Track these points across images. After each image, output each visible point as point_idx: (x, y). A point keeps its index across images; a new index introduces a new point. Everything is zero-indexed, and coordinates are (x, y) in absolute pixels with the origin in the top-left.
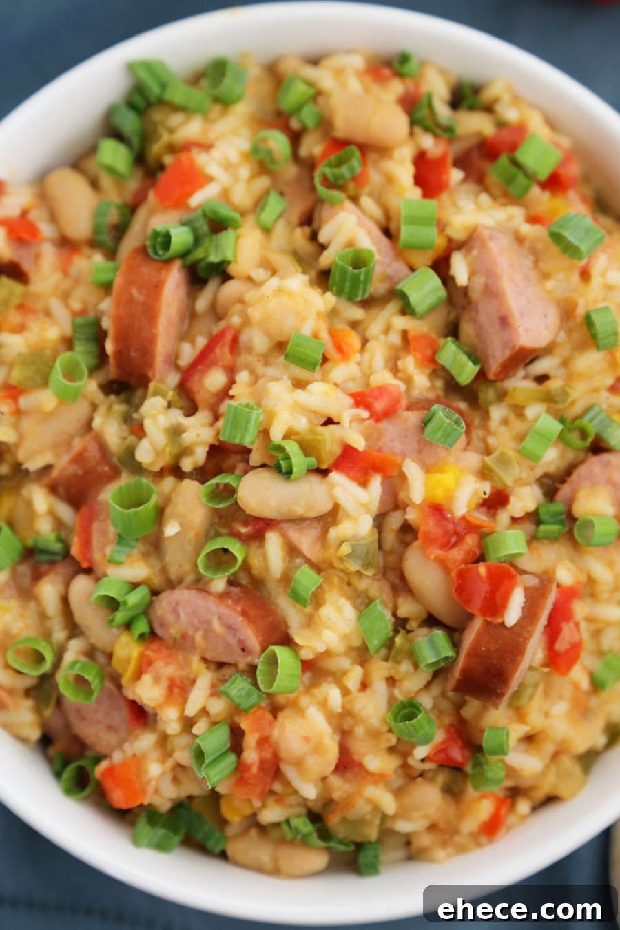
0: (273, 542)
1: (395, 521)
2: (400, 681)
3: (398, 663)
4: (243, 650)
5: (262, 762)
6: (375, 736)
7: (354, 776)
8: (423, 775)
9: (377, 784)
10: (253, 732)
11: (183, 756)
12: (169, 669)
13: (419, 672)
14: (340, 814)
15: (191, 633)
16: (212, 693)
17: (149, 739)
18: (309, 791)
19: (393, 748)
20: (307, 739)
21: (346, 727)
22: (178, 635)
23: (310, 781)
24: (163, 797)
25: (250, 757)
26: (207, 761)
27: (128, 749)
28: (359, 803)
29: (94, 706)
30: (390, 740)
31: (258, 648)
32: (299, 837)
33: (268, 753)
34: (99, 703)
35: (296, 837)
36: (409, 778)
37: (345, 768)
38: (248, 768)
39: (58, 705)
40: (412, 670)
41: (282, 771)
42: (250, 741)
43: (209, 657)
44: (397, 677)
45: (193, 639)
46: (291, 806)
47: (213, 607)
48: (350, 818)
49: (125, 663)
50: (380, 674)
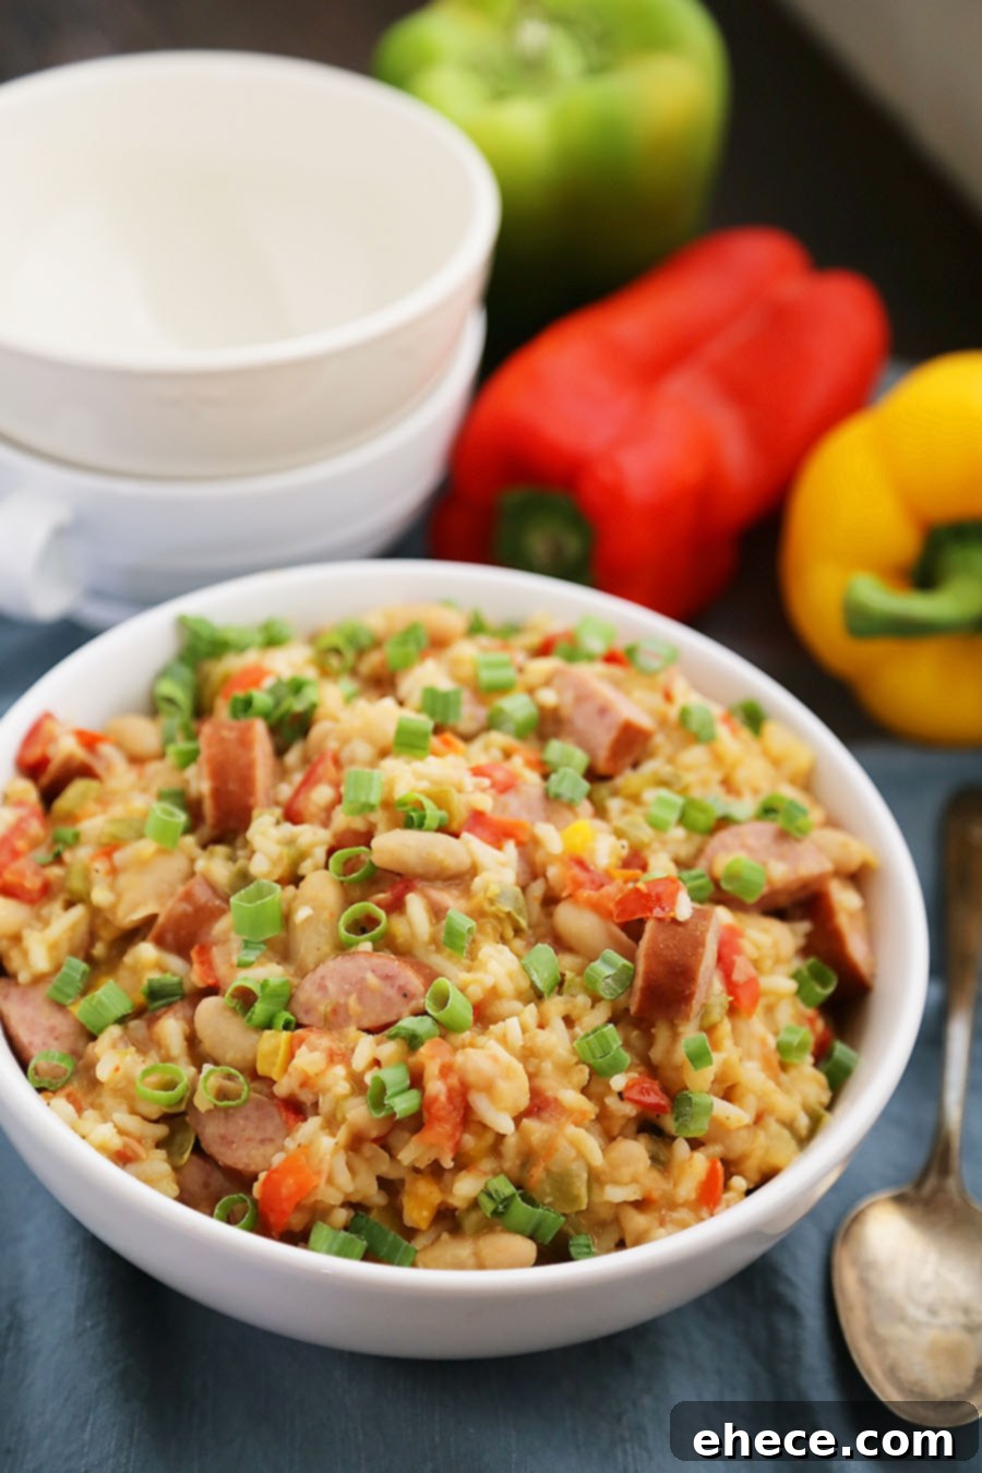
0: (415, 904)
1: (537, 889)
2: (579, 1018)
3: (573, 996)
4: (405, 995)
5: (450, 1091)
6: (564, 1070)
7: (551, 1116)
8: (623, 1134)
9: (578, 1124)
10: (433, 1057)
11: (358, 1113)
12: (325, 1041)
13: (597, 1005)
14: (543, 1165)
15: (342, 1001)
16: (379, 1043)
17: (312, 1124)
18: (504, 1124)
19: (584, 1091)
20: (495, 1059)
21: (531, 1069)
22: (329, 1009)
23: (505, 1109)
24: (339, 1189)
25: (436, 1087)
26: (389, 1092)
27: (290, 1144)
28: (562, 1143)
29: (241, 1122)
30: (581, 1071)
31: (422, 989)
32: (501, 1207)
33: (454, 1081)
34: (247, 1118)
35: (497, 1208)
36: (609, 1138)
37: (539, 1109)
38: (435, 1099)
39: (198, 1149)
40: (589, 1001)
41: (473, 1105)
42: (432, 1069)
43: (366, 1023)
44: (574, 1015)
45: (346, 1007)
46: (485, 1174)
47: (363, 962)
48: (554, 1169)
49: (273, 1054)
50: (555, 1007)
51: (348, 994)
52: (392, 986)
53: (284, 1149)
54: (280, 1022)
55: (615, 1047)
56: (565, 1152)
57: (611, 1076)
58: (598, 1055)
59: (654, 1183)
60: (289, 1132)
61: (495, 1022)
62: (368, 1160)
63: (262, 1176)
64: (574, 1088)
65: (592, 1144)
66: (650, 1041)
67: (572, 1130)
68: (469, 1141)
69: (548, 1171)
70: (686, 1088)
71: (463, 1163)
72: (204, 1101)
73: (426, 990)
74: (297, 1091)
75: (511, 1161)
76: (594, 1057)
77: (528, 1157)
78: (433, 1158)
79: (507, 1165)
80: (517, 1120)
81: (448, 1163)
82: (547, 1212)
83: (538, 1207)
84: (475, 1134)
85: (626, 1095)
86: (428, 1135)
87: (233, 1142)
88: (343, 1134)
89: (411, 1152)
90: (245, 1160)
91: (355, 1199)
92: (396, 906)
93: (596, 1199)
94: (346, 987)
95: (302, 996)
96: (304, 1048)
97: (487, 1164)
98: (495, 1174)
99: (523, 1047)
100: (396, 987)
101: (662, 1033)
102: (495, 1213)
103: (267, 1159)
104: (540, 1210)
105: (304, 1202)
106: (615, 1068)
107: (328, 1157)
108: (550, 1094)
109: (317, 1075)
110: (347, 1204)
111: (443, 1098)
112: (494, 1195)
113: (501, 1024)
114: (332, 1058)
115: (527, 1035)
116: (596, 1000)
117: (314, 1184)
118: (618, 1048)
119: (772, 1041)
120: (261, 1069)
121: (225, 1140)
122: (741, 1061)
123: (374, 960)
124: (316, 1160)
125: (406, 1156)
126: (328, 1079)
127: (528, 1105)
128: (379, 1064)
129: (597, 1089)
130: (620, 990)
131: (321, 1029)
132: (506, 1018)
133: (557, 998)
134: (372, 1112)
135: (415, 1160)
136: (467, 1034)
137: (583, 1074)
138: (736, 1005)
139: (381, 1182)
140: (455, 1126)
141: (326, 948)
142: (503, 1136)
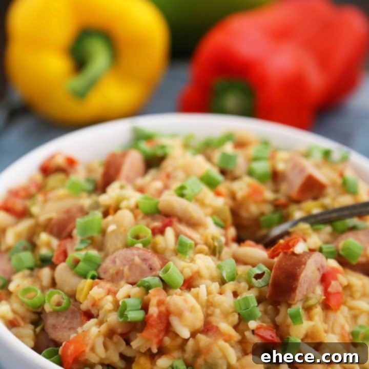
2: (241, 293)
3: (239, 282)
4: (151, 269)
5: (160, 315)
6: (226, 315)
7: (213, 334)
9: (226, 341)
10: (154, 296)
11: (113, 318)
12: (108, 286)
13: (252, 289)
14: (203, 357)
15: (121, 268)
16: (132, 288)
17: (93, 321)
18: (185, 333)
19: (236, 327)
20: (186, 301)
21: (209, 312)
22: (114, 272)
23: (186, 326)
24: (97, 355)
25: (153, 310)
26: (128, 309)
27: (80, 330)
28: (215, 349)
29: (63, 319)
30: (234, 316)
31: (159, 267)
33: (163, 308)
34: (66, 317)
36: (244, 353)
37: (208, 330)
38: (152, 316)
39: (43, 330)
40: (247, 287)
41: (170, 321)
42: (154, 301)
43: (131, 280)
44: (239, 291)
45: (123, 271)
46: (174, 358)
47: (135, 252)
48: (209, 361)
49: (82, 290)
50: (230, 287)
51: (124, 265)
52: (146, 264)
53: (77, 332)
54: (90, 275)
55: (252, 305)
56: (216, 353)
57: (249, 321)
58: (243, 308)
60: (82, 324)
61: (194, 287)
62: (116, 344)
63: (64, 344)
64: (229, 324)
65: (232, 354)
66: (277, 312)
67: (221, 343)
68: (167, 341)
69: (206, 361)
70: (289, 335)
71: (162, 351)
72: (48, 308)
73: (162, 268)
74: (90, 308)
75: (189, 354)
76: (241, 309)
77: (198, 353)
78: (148, 348)
79: (186, 356)
80: (193, 335)
81: (155, 350)
84: (171, 338)
85: (256, 332)
86: (146, 333)
87: (57, 328)
88: (104, 328)
89: (137, 343)
90: (60, 337)
91: (107, 362)
92: (161, 231)
94: (125, 262)
95: (104, 265)
96: (96, 287)
97: (176, 354)
98: (179, 358)
99: (208, 301)
100: (148, 264)
101: (282, 309)
103: (69, 336)
105: (80, 359)
106: (252, 317)
107: (93, 337)
108: (214, 324)
109: (99, 300)
110: (102, 364)
111: (155, 315)
113: (197, 289)
114: (109, 292)
115: (211, 296)
116: (251, 287)
117: (83, 349)
118: (254, 306)
119: (348, 328)
120: (77, 297)
121: (54, 327)
122: (326, 332)
123: (141, 251)
124: (87, 338)
125: (135, 344)
126: (103, 302)
127: (201, 327)
128: (129, 297)
129: (241, 327)
130: (263, 284)
131: (108, 281)
132: (200, 286)
133: (232, 283)
134: (119, 318)
135: (139, 347)
136: (178, 291)
137: (235, 318)
138: (328, 303)
139: (122, 356)
140: (160, 331)
141: (120, 245)
142: (186, 341)
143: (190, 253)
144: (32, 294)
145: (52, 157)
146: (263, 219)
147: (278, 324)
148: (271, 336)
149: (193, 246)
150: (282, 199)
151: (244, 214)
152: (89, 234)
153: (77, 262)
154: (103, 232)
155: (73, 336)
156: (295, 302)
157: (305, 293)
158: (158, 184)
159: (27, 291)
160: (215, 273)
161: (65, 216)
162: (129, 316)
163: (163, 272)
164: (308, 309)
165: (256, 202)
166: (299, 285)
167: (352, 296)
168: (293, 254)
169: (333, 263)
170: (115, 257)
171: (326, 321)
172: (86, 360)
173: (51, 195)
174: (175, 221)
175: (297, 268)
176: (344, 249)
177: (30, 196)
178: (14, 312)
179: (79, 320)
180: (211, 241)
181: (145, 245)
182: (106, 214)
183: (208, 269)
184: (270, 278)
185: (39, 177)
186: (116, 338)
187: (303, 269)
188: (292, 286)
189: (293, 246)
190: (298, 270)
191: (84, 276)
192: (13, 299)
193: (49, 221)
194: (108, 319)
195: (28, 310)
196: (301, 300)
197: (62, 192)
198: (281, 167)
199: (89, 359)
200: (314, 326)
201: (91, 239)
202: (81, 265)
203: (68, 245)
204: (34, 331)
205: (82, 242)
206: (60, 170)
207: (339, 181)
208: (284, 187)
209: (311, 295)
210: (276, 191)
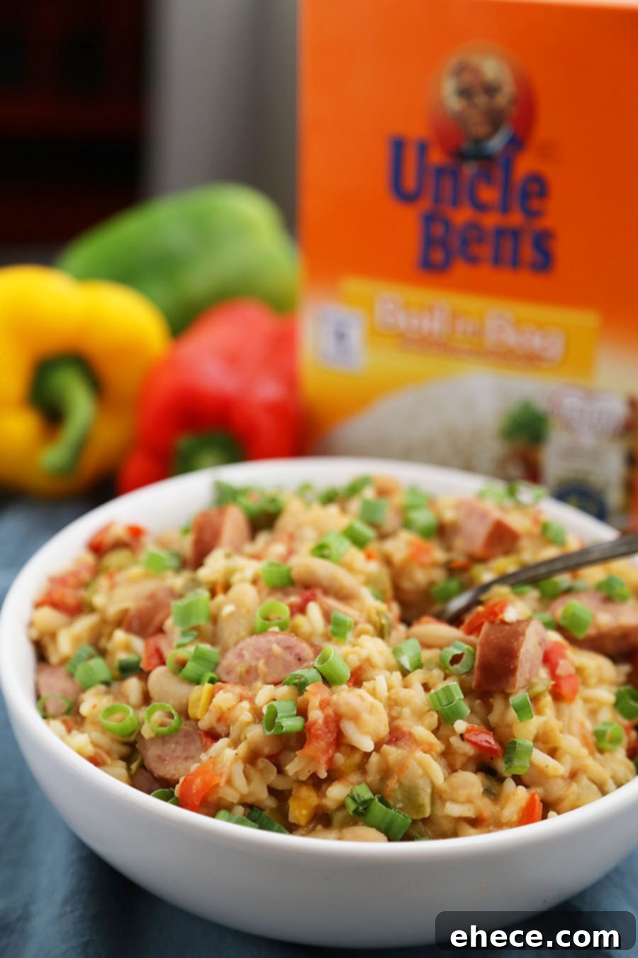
0: (314, 609)
3: (429, 670)
6: (420, 716)
7: (406, 744)
8: (464, 768)
9: (425, 752)
10: (315, 694)
11: (256, 733)
12: (238, 690)
13: (450, 677)
14: (396, 778)
15: (254, 664)
16: (277, 689)
17: (223, 742)
18: (367, 744)
19: (435, 732)
20: (361, 697)
21: (394, 714)
22: (244, 670)
23: (367, 733)
24: (236, 790)
25: (316, 715)
26: (279, 716)
27: (204, 757)
28: (413, 765)
29: (173, 746)
30: (432, 715)
31: (312, 655)
32: (361, 808)
33: (330, 711)
34: (177, 743)
35: (357, 809)
36: (452, 769)
37: (397, 739)
38: (315, 723)
39: (143, 766)
40: (442, 675)
41: (343, 730)
42: (314, 702)
43: (270, 679)
44: (431, 682)
45: (256, 668)
46: (352, 784)
47: (272, 638)
48: (405, 782)
49: (199, 699)
50: (417, 677)
51: (258, 659)
52: (291, 654)
53: (200, 761)
54: (207, 678)
55: (457, 698)
56: (414, 769)
57: (455, 721)
58: (445, 703)
59: (486, 807)
60: (205, 748)
61: (366, 680)
62: (262, 771)
63: (181, 780)
64: (428, 728)
65: (437, 771)
66: (489, 708)
67: (419, 754)
68: (340, 758)
69: (400, 783)
70: (514, 737)
71: (334, 775)
72: (147, 732)
73: (316, 657)
74: (215, 725)
75: (373, 776)
76: (441, 704)
77: (386, 773)
78: (312, 771)
79: (370, 778)
80: (378, 747)
81: (323, 775)
82: (398, 814)
83: (391, 809)
84: (344, 754)
85: (466, 736)
86: (309, 749)
87: (165, 760)
88: (242, 748)
89: (295, 766)
90: (173, 772)
91: (250, 800)
92: (301, 609)
93: (439, 813)
94: (258, 655)
95: (225, 663)
96: (221, 692)
97: (354, 778)
98: (359, 783)
99: (389, 698)
100: (294, 653)
101: (498, 703)
102: (356, 811)
103: (187, 769)
104: (392, 811)
105: (210, 799)
106: (457, 715)
107: (229, 763)
108: (406, 729)
109: (229, 709)
110: (244, 805)
111: (320, 721)
112: (356, 798)
113: (372, 682)
114: (243, 698)
115: (393, 691)
116: (447, 675)
117: (217, 782)
118: (460, 699)
119: (589, 726)
120: (191, 712)
121: (160, 759)
122: (562, 732)
123: (280, 636)
124: (220, 766)
125: (292, 768)
126: (237, 712)
127: (387, 736)
128: (275, 700)
129: (443, 731)
130: (465, 670)
131: (236, 684)
132: (376, 678)
133: (419, 671)
134: (266, 731)
135: (296, 773)
136: (345, 687)
137: (433, 719)
138: (558, 691)
139: (272, 791)
140: (329, 745)
141: (243, 633)
142: (367, 755)
143: (350, 636)
144: (118, 716)
145: (106, 529)
146: (435, 589)
147: (493, 725)
148: (487, 741)
149: (353, 626)
150: (460, 559)
151: (407, 585)
152: (194, 622)
153: (182, 664)
154: (214, 619)
155: (194, 767)
156: (516, 690)
157: (528, 676)
158: (279, 549)
159: (109, 712)
160: (392, 661)
161: (149, 604)
162: (283, 724)
163: (318, 661)
164: (535, 699)
165: (423, 566)
166: (519, 665)
167: (585, 683)
168: (503, 623)
169: (554, 637)
170: (241, 650)
171: (559, 715)
172: (220, 799)
173: (119, 578)
174: (319, 593)
175: (513, 641)
176: (564, 617)
177: (85, 585)
178: (95, 745)
179: (198, 744)
180: (375, 618)
181: (283, 628)
182: (213, 594)
183: (381, 653)
184: (474, 660)
185: (89, 558)
186: (262, 763)
187: (522, 641)
188: (509, 666)
189: (502, 611)
190: (516, 644)
191: (197, 682)
192: (88, 726)
193: (125, 612)
194: (248, 735)
195: (113, 740)
196: (523, 687)
197: (136, 571)
198: (449, 515)
199: (224, 797)
200: (545, 724)
201: (196, 628)
202: (190, 666)
203: (162, 643)
204: (128, 769)
205: (184, 634)
206: (119, 545)
207: (536, 530)
208: (460, 544)
209: (534, 680)
210: (448, 548)
